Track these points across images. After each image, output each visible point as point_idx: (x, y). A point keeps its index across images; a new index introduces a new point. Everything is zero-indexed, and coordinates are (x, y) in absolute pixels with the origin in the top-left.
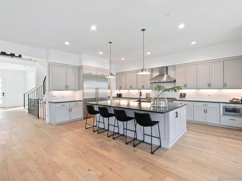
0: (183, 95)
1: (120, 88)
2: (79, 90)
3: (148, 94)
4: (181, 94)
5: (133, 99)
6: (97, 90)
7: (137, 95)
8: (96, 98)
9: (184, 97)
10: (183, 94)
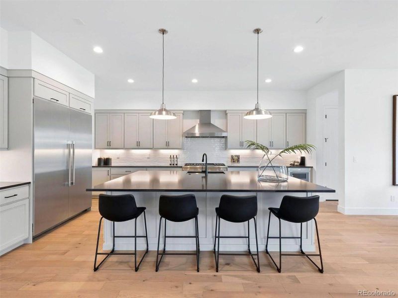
0: (236, 158)
1: (109, 146)
2: (8, 149)
3: (175, 157)
4: (232, 157)
5: (148, 168)
6: (72, 150)
7: (149, 160)
8: (68, 170)
9: (238, 161)
10: (236, 156)
